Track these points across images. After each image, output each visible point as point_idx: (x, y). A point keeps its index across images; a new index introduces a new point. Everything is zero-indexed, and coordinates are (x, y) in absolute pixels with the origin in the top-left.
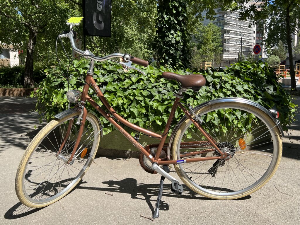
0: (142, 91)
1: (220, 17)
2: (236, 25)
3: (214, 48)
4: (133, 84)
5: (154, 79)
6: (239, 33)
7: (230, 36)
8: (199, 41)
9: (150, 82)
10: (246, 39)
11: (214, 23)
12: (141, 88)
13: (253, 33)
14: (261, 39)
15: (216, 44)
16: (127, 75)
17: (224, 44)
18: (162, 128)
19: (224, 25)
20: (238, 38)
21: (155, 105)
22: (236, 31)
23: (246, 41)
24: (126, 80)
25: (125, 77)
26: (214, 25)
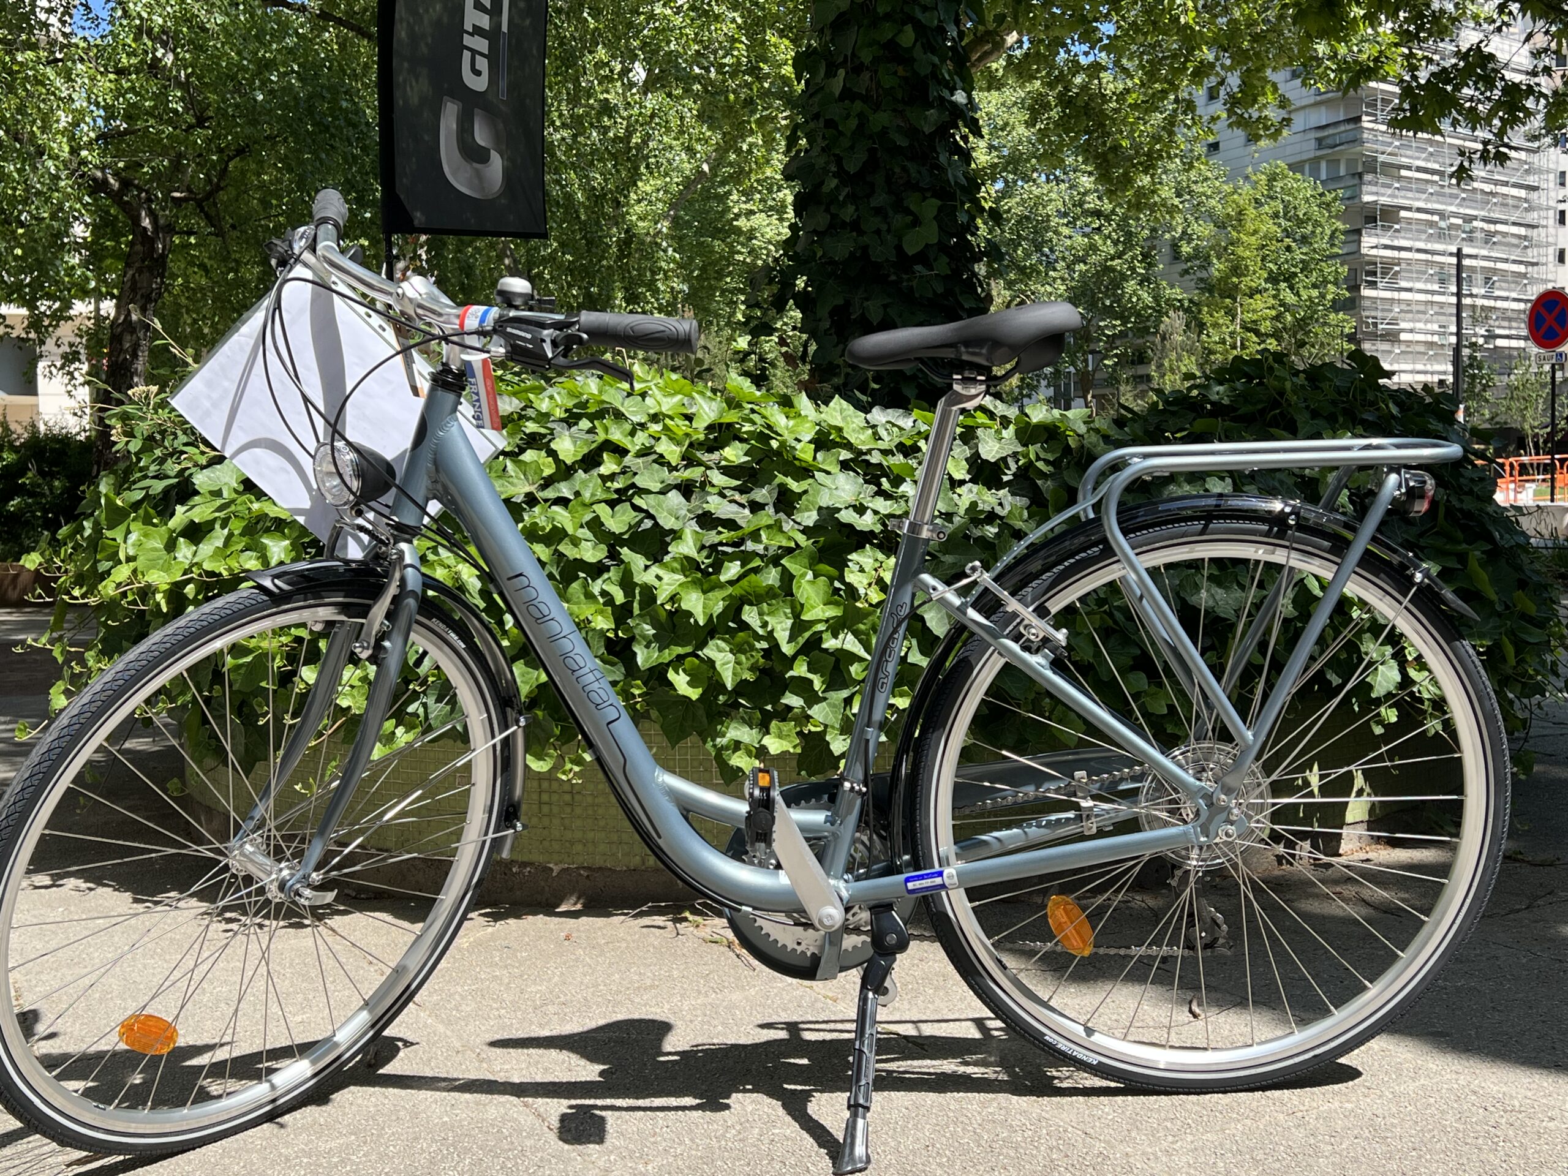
1: (1335, 124)
2: (1441, 174)
6: (1460, 221)
7: (1404, 241)
10: (1504, 261)
11: (1294, 167)
13: (1551, 221)
15: (1311, 296)
19: (1360, 175)
20: (1447, 254)
23: (1505, 271)
26: (1299, 176)
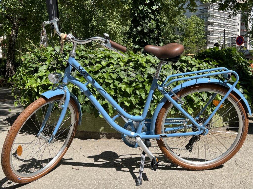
0: (111, 74)
1: (204, 9)
2: (220, 17)
3: (197, 40)
4: (103, 67)
5: (123, 63)
6: (223, 25)
7: (214, 28)
8: (183, 33)
9: (120, 66)
10: (230, 31)
11: (197, 16)
12: (111, 72)
13: (237, 25)
14: (245, 31)
15: (200, 36)
16: (98, 60)
17: (208, 36)
18: (130, 109)
19: (207, 17)
20: (222, 30)
21: (123, 87)
22: (220, 24)
23: (230, 33)
24: (96, 64)
25: (96, 61)
26: (198, 17)
